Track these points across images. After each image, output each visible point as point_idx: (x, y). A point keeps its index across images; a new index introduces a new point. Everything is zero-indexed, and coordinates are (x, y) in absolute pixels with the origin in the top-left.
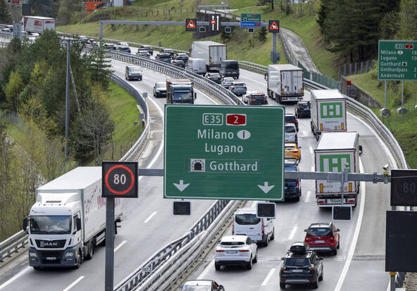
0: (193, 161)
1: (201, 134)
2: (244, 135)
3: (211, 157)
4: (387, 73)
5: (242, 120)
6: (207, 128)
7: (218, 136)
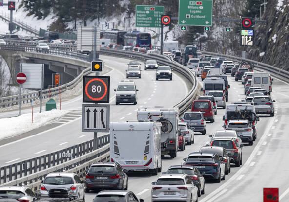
0: (187, 15)
1: (189, 7)
2: (201, 8)
3: (192, 14)
4: (140, 23)
5: (201, 3)
6: (191, 6)
7: (194, 8)
